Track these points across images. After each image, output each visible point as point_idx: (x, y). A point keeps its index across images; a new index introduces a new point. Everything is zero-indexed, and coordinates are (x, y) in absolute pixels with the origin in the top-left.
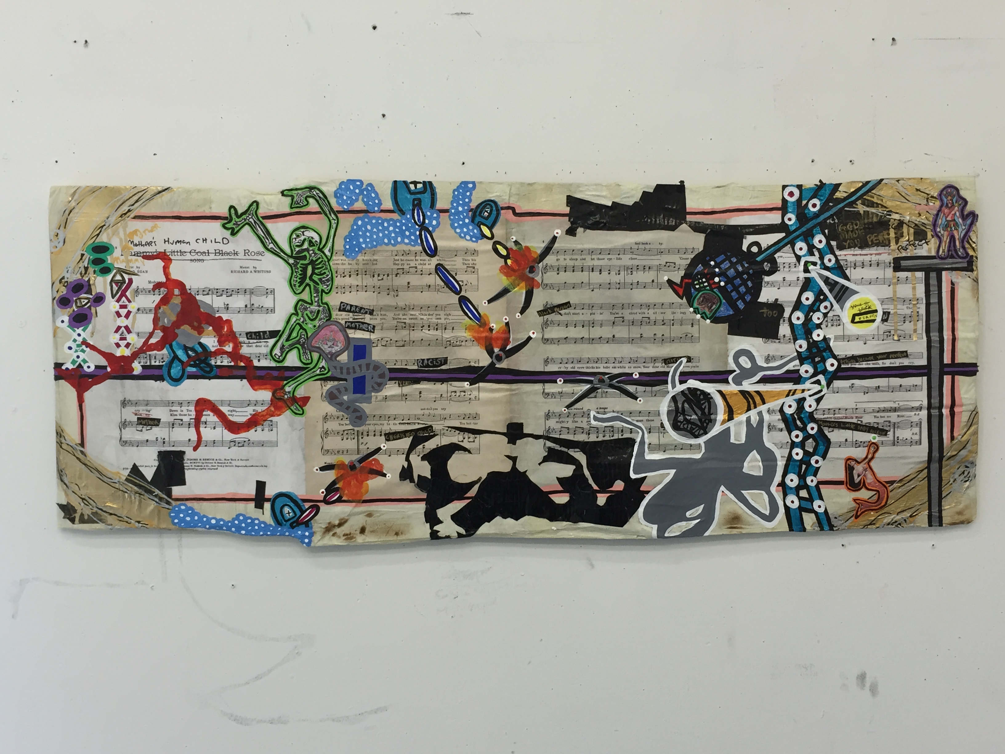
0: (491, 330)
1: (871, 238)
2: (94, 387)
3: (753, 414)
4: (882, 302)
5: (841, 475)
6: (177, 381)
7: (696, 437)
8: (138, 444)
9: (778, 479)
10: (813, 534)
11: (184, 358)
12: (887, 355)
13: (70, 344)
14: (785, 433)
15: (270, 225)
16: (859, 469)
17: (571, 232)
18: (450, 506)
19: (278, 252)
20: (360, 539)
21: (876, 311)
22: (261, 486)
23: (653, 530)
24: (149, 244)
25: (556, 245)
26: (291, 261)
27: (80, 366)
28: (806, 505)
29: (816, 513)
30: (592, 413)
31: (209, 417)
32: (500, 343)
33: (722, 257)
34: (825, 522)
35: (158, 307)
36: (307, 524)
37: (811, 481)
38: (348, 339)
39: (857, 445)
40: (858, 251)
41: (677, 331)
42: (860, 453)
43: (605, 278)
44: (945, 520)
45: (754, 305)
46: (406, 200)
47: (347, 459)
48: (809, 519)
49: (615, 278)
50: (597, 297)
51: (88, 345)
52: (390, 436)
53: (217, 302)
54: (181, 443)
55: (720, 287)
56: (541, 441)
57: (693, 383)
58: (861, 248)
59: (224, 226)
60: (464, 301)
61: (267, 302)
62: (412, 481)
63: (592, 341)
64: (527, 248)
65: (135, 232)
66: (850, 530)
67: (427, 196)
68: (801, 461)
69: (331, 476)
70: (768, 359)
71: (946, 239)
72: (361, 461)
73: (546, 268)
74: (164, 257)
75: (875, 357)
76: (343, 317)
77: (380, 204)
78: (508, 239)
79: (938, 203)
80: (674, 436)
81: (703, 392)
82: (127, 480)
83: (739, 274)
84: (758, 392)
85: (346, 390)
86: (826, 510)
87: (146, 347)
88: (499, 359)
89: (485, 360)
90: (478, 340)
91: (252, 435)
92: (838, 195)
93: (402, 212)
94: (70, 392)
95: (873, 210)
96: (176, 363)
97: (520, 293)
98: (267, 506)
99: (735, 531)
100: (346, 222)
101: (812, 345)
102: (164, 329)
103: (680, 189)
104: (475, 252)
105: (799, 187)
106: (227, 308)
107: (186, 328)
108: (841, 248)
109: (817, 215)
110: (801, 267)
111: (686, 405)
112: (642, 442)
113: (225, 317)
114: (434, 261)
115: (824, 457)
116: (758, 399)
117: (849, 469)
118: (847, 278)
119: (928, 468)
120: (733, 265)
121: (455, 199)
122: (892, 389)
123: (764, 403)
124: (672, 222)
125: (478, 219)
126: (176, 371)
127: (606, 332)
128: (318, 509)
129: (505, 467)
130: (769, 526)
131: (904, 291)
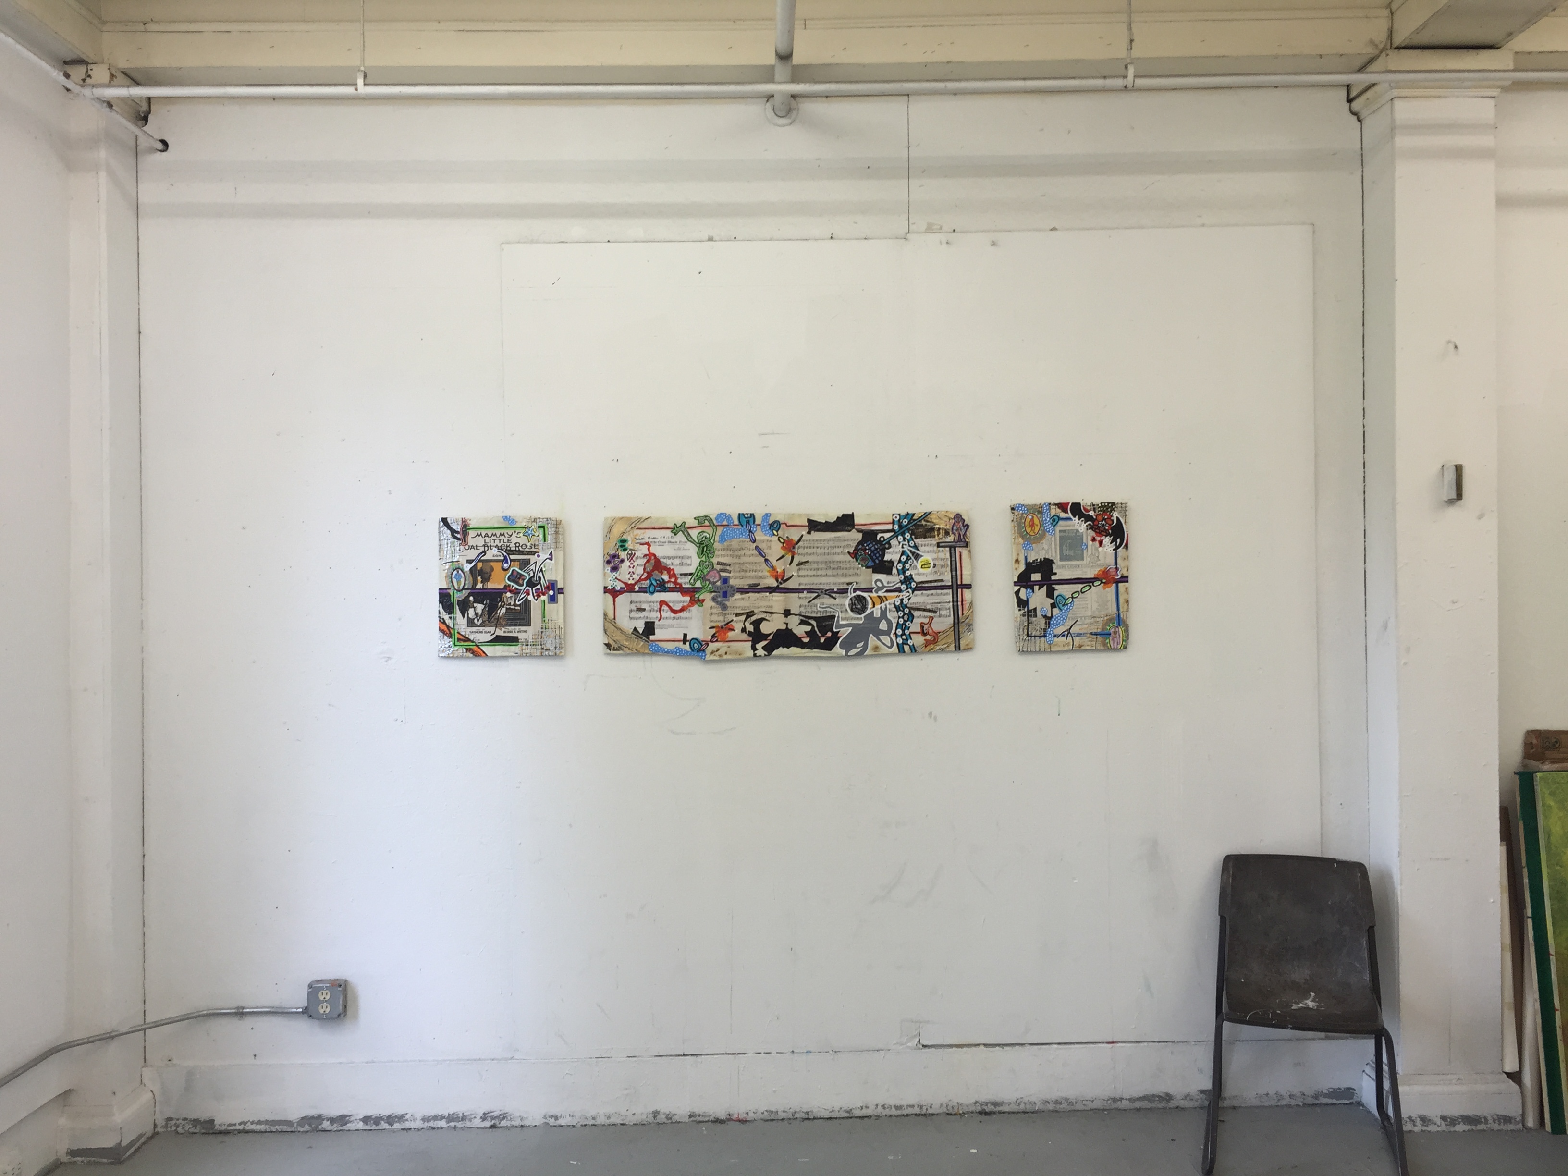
0: (777, 572)
1: (928, 534)
2: (620, 596)
3: (883, 605)
4: (933, 560)
5: (919, 630)
6: (652, 593)
7: (860, 614)
8: (637, 619)
9: (893, 631)
10: (908, 654)
11: (655, 584)
12: (936, 581)
13: (610, 578)
14: (896, 612)
15: (689, 531)
16: (926, 627)
17: (809, 533)
18: (761, 643)
19: (693, 542)
20: (725, 657)
21: (930, 563)
22: (685, 635)
23: (843, 652)
24: (642, 539)
25: (803, 538)
26: (698, 545)
27: (614, 588)
28: (905, 642)
29: (910, 646)
30: (818, 605)
31: (665, 607)
32: (781, 577)
33: (869, 542)
34: (913, 649)
35: (645, 564)
36: (704, 651)
37: (907, 632)
38: (720, 576)
39: (925, 617)
40: (923, 540)
41: (852, 572)
42: (926, 621)
43: (822, 551)
44: (962, 648)
45: (883, 561)
46: (744, 521)
47: (720, 624)
48: (906, 648)
49: (826, 551)
50: (819, 559)
51: (618, 579)
52: (737, 615)
53: (668, 562)
54: (654, 618)
55: (869, 555)
56: (798, 616)
57: (858, 593)
58: (924, 538)
59: (672, 532)
60: (766, 560)
61: (689, 562)
62: (746, 633)
63: (818, 576)
64: (792, 540)
65: (637, 534)
66: (923, 653)
67: (752, 519)
68: (903, 624)
69: (714, 631)
70: (888, 583)
71: (957, 535)
72: (725, 625)
73: (799, 548)
74: (648, 544)
75: (931, 582)
76: (718, 567)
77: (733, 522)
78: (784, 536)
79: (953, 521)
80: (851, 614)
81: (862, 596)
82: (632, 633)
83: (876, 549)
84: (885, 597)
85: (720, 596)
86: (913, 645)
87: (640, 580)
88: (781, 583)
89: (775, 584)
90: (772, 576)
91: (682, 614)
92: (915, 518)
93: (742, 526)
94: (611, 598)
95: (928, 524)
96: (652, 586)
97: (789, 557)
98: (688, 643)
99: (877, 653)
100: (720, 529)
101: (906, 577)
102: (648, 573)
103: (852, 516)
104: (771, 541)
105: (899, 515)
106: (672, 564)
107: (656, 572)
108: (916, 538)
109: (906, 526)
110: (901, 546)
111: (856, 602)
112: (838, 617)
113: (672, 568)
114: (755, 545)
115: (912, 622)
116: (884, 599)
117: (922, 627)
118: (918, 550)
119: (954, 626)
120: (874, 545)
121: (763, 520)
122: (938, 595)
123: (887, 600)
124: (850, 529)
125: (772, 528)
126: (652, 589)
127: (823, 572)
128: (708, 645)
129: (784, 627)
130: (891, 651)
131: (941, 555)
